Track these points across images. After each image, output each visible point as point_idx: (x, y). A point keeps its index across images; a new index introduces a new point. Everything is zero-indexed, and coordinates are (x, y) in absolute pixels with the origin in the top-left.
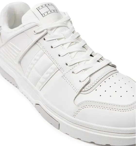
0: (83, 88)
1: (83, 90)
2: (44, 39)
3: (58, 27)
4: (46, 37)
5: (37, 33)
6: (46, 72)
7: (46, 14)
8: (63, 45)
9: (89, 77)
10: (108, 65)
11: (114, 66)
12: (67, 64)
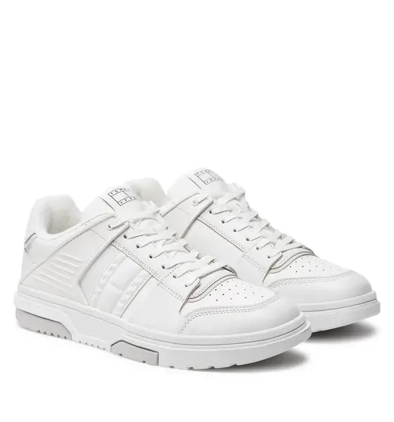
0: (192, 293)
1: (192, 296)
2: (125, 237)
3: (144, 219)
4: (127, 233)
5: (114, 228)
6: (132, 284)
7: (124, 201)
8: (155, 242)
9: (198, 279)
10: (224, 268)
11: (231, 270)
12: (164, 268)
